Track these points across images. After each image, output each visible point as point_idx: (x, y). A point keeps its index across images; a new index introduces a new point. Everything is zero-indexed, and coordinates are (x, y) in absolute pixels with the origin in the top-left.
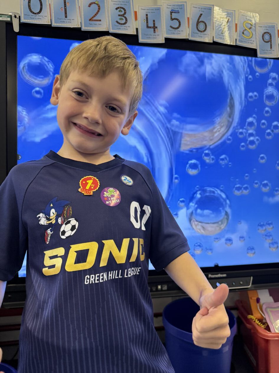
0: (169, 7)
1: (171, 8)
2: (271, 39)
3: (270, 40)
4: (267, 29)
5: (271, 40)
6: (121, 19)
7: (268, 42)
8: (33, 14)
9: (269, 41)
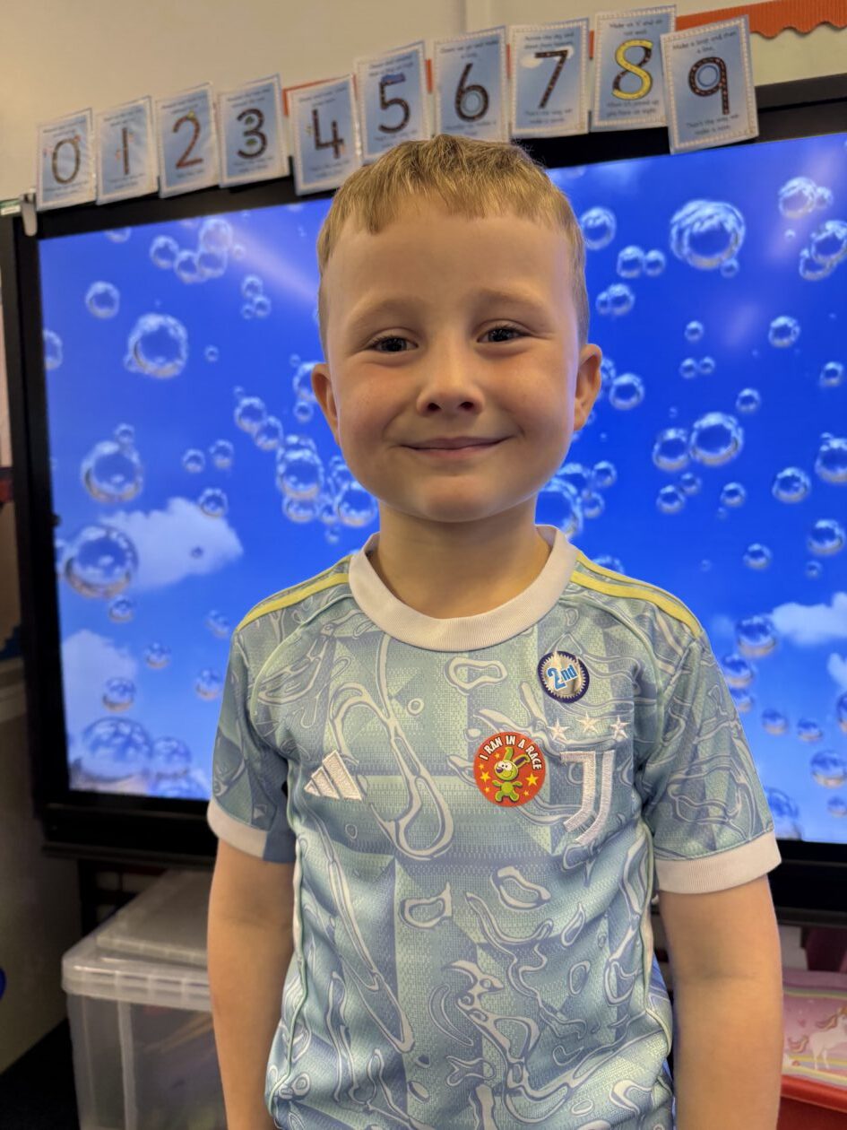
0: (374, 70)
1: (382, 73)
2: (725, 77)
3: (721, 81)
4: (705, 50)
5: (726, 83)
6: (251, 143)
7: (712, 92)
8: (61, 185)
9: (717, 87)
